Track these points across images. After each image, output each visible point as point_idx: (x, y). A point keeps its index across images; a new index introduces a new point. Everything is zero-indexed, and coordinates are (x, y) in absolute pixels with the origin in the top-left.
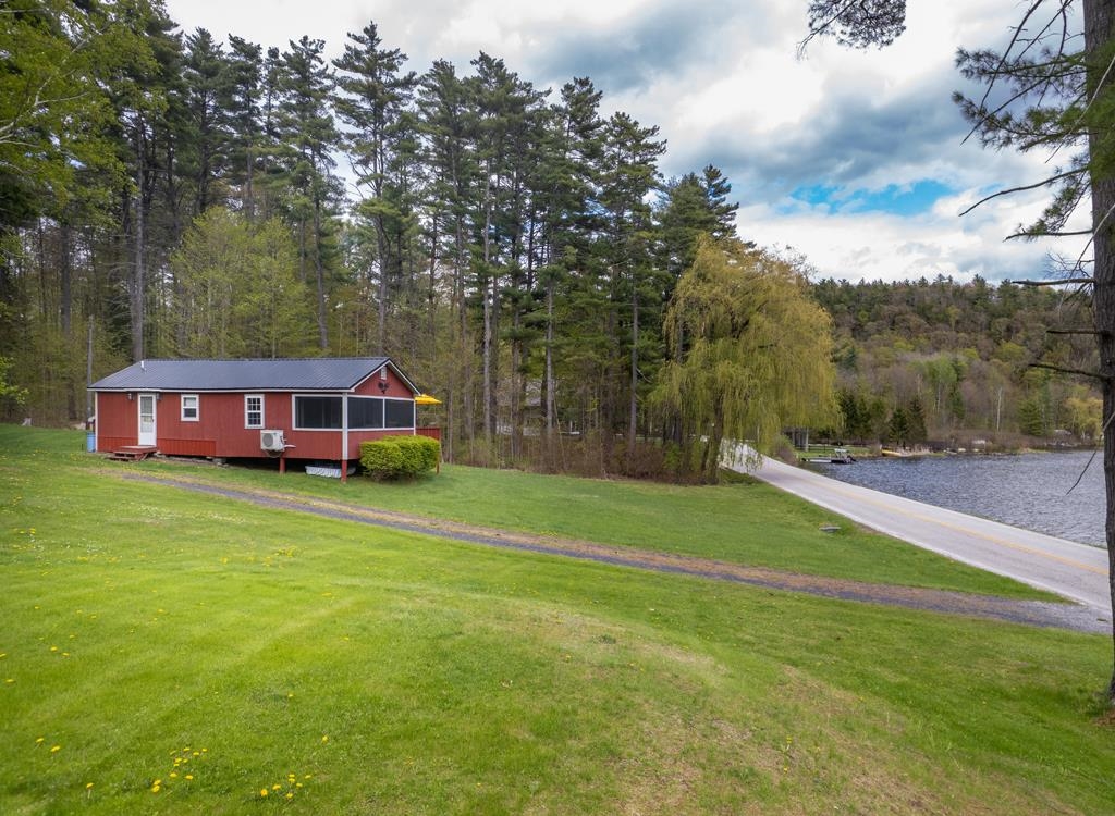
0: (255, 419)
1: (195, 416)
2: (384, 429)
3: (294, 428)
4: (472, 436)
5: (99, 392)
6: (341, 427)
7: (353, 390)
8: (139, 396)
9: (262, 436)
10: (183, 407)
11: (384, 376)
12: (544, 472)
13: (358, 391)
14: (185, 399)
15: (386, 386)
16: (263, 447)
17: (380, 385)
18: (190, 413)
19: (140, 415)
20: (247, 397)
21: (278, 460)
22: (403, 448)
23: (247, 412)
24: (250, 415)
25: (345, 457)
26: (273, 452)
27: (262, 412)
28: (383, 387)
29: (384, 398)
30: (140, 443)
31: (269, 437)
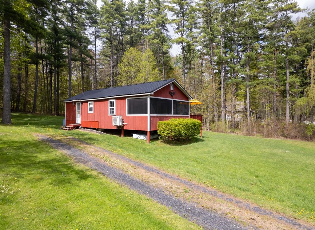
0: (112, 112)
1: (92, 110)
2: (172, 115)
3: (127, 115)
4: (217, 121)
5: (66, 102)
6: (147, 114)
7: (152, 93)
8: (76, 103)
9: (113, 119)
10: (89, 107)
11: (172, 88)
12: (247, 135)
13: (155, 94)
14: (90, 103)
15: (174, 94)
16: (114, 124)
17: (170, 93)
18: (91, 109)
19: (76, 111)
20: (109, 101)
21: (120, 130)
22: (180, 125)
23: (109, 108)
24: (110, 109)
25: (149, 129)
26: (117, 127)
27: (115, 107)
28: (172, 95)
29: (172, 100)
30: (76, 123)
31: (116, 119)
